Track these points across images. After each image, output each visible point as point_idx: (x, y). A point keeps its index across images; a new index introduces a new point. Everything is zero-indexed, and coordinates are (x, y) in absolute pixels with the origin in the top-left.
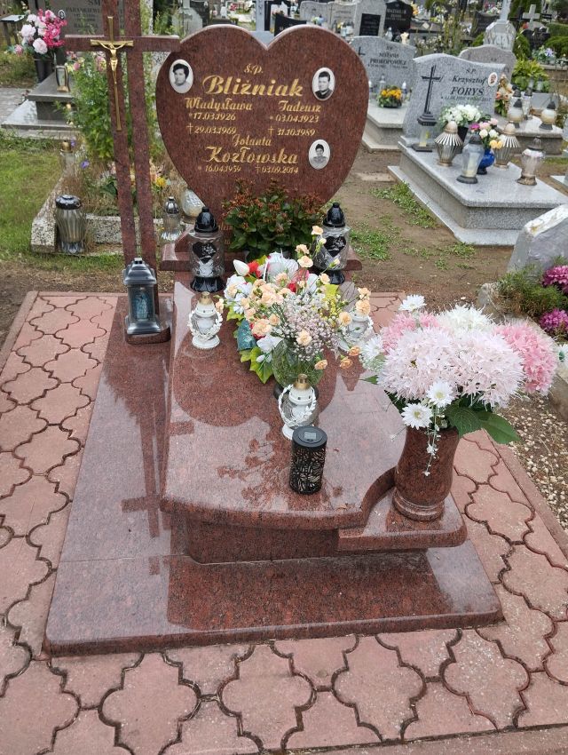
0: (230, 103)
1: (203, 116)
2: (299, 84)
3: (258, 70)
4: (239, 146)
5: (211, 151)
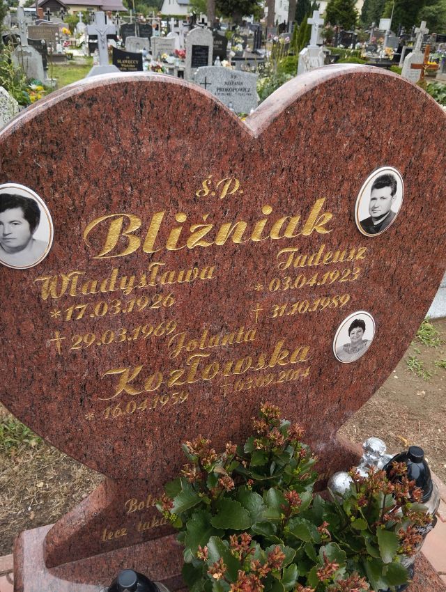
0: (160, 273)
1: (88, 312)
2: (326, 208)
3: (231, 187)
4: (184, 355)
5: (115, 380)
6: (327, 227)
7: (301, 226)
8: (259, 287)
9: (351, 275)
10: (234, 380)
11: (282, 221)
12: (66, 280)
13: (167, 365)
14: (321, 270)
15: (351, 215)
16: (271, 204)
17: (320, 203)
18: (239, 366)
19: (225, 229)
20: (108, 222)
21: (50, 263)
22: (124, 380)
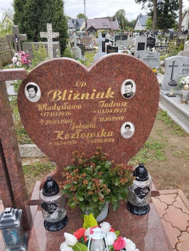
0: (67, 105)
1: (49, 114)
2: (112, 90)
3: (84, 84)
4: (75, 130)
5: (57, 134)
6: (113, 95)
7: (105, 95)
8: (95, 112)
9: (123, 110)
10: (90, 139)
11: (99, 93)
12: (44, 106)
13: (71, 132)
14: (113, 108)
15: (120, 93)
16: (95, 89)
17: (110, 89)
18: (91, 135)
19: (83, 95)
20: (53, 92)
21: (40, 102)
22: (59, 134)
